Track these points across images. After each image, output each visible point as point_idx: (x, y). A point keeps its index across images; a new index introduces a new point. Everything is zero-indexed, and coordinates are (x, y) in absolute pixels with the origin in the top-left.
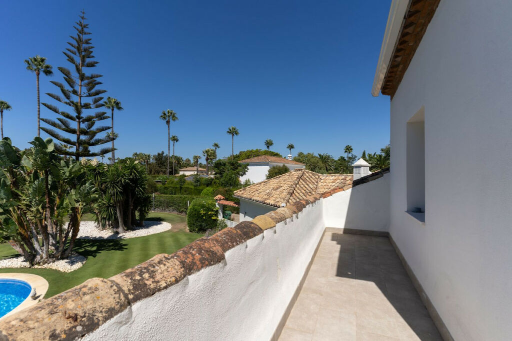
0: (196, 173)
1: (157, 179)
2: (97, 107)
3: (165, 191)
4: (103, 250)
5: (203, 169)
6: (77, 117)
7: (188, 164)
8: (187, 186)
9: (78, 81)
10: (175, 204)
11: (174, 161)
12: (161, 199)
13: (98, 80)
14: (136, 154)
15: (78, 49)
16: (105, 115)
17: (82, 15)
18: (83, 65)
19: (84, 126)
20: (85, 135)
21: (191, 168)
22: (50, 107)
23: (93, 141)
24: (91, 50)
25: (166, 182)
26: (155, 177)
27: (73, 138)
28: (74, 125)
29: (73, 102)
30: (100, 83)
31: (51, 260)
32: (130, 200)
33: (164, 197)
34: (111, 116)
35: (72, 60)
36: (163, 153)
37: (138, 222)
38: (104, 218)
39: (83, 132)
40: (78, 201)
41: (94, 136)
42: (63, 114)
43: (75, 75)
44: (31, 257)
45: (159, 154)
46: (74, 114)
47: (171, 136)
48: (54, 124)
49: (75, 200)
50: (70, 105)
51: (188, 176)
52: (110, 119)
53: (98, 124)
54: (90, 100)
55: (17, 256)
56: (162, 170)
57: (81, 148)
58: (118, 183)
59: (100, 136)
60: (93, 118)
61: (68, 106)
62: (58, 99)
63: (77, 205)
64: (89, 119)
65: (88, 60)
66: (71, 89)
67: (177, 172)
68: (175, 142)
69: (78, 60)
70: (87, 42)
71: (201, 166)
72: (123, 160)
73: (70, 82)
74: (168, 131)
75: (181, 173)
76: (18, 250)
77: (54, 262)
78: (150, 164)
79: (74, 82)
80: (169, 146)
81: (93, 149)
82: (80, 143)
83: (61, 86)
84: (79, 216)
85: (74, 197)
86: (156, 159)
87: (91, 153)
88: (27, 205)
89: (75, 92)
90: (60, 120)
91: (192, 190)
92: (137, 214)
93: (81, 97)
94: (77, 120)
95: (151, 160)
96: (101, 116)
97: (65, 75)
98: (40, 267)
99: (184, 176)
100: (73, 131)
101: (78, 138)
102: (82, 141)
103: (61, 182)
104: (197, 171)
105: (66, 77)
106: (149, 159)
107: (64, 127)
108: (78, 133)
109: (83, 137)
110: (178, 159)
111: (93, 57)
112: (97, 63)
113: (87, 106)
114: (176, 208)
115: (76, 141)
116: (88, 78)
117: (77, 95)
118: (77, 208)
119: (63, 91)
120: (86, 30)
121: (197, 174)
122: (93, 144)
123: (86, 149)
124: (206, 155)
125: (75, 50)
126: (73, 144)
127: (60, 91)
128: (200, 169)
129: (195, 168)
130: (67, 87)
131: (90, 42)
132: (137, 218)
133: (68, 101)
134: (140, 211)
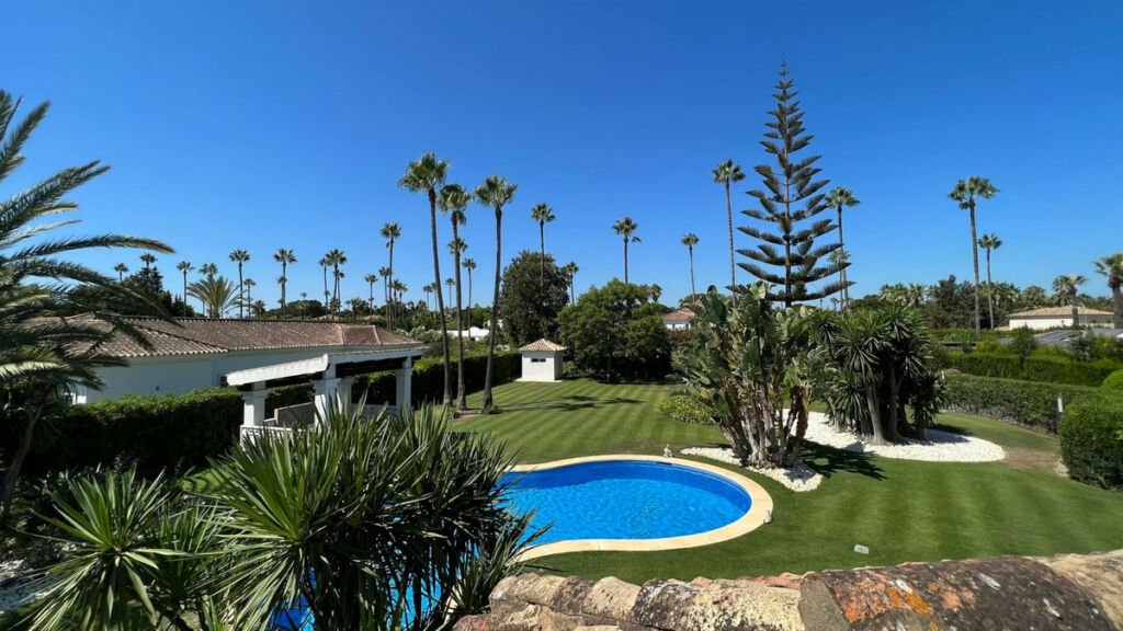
0: (1069, 322)
1: (947, 340)
2: (815, 212)
3: (973, 366)
4: (840, 468)
5: (1094, 312)
6: (784, 237)
7: (1035, 300)
8: (1044, 357)
9: (782, 179)
10: (1009, 401)
11: (988, 294)
12: (965, 384)
13: (813, 166)
14: (887, 287)
15: (780, 127)
16: (830, 224)
17: (782, 70)
18: (789, 150)
19: (794, 250)
20: (798, 264)
21: (1049, 311)
22: (747, 232)
23: (811, 273)
24: (799, 120)
25: (974, 345)
26: (941, 336)
27: (780, 272)
28: (780, 251)
29: (777, 216)
30: (818, 170)
31: (769, 464)
32: (893, 381)
33: (971, 381)
34: (837, 223)
35: (772, 149)
36: (952, 279)
37: (914, 428)
38: (841, 411)
39: (796, 261)
40: (803, 378)
41: (813, 265)
42: (765, 237)
43: (778, 172)
44: (743, 452)
45: (942, 283)
46: (780, 235)
47: (980, 237)
48: (754, 256)
49: (799, 376)
50: (773, 221)
51: (1038, 332)
52: (837, 229)
53: (819, 242)
54: (801, 205)
55: (724, 447)
56: (956, 317)
57: (793, 287)
58: (867, 347)
59: (822, 262)
60: (808, 233)
61: (771, 222)
62: (757, 215)
63: (802, 384)
64: (803, 237)
65: (796, 139)
66: (772, 195)
67: (1001, 320)
68: (992, 248)
69: (780, 144)
70: (792, 110)
71: (1087, 301)
72: (861, 301)
73: (771, 184)
74: (970, 227)
75: (1015, 324)
76: (729, 438)
77: (773, 468)
78: (923, 306)
79: (776, 183)
80: (976, 261)
81: (811, 288)
82: (791, 279)
83: (759, 195)
84: (805, 404)
85: (797, 370)
86: (937, 295)
87: (808, 293)
88: (737, 377)
89: (779, 198)
90: (761, 247)
91: (1067, 370)
92: (909, 412)
93: (788, 203)
94: (785, 242)
95: (925, 296)
96: (820, 229)
97: (765, 175)
98: (755, 471)
99: (1026, 331)
100: (780, 262)
101: (788, 272)
102: (794, 275)
103: (778, 345)
104: (1075, 315)
105: (766, 179)
106: (920, 295)
107: (766, 257)
108: (787, 263)
109: (795, 269)
110: (1004, 290)
111: (803, 129)
112: (810, 138)
113: (799, 216)
114: (1015, 410)
115: (785, 276)
116: (798, 168)
117: (783, 202)
118: (803, 389)
119: (765, 203)
120: (789, 91)
121: (1075, 327)
122: (812, 279)
123: (802, 289)
124: (1108, 269)
125: (776, 131)
126: (781, 281)
127: (760, 204)
128: (1083, 310)
129: (1068, 309)
130: (769, 194)
131: (797, 107)
132: (910, 420)
133: (771, 215)
134: (917, 407)
